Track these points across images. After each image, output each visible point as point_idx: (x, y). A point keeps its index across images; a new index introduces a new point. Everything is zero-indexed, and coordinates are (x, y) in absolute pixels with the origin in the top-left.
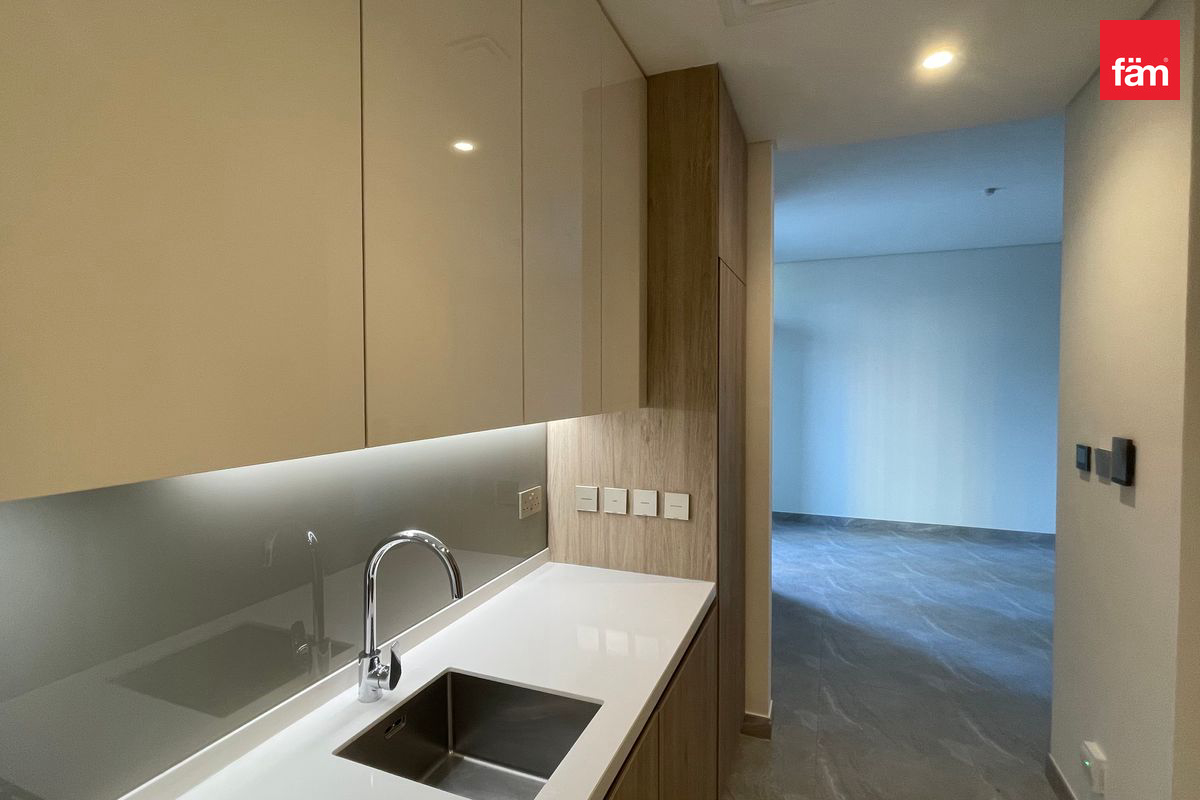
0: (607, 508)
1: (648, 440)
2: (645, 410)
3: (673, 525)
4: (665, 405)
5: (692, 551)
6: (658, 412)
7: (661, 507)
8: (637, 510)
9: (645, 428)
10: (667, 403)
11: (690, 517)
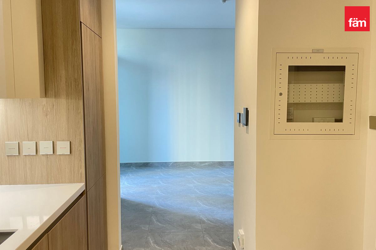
0: (24, 152)
1: (47, 115)
2: (44, 100)
3: (62, 157)
4: (55, 97)
5: (72, 169)
6: (52, 100)
7: (55, 148)
8: (42, 152)
9: (44, 109)
10: (57, 95)
11: (70, 153)
